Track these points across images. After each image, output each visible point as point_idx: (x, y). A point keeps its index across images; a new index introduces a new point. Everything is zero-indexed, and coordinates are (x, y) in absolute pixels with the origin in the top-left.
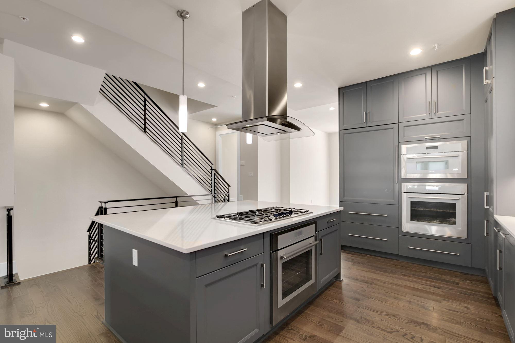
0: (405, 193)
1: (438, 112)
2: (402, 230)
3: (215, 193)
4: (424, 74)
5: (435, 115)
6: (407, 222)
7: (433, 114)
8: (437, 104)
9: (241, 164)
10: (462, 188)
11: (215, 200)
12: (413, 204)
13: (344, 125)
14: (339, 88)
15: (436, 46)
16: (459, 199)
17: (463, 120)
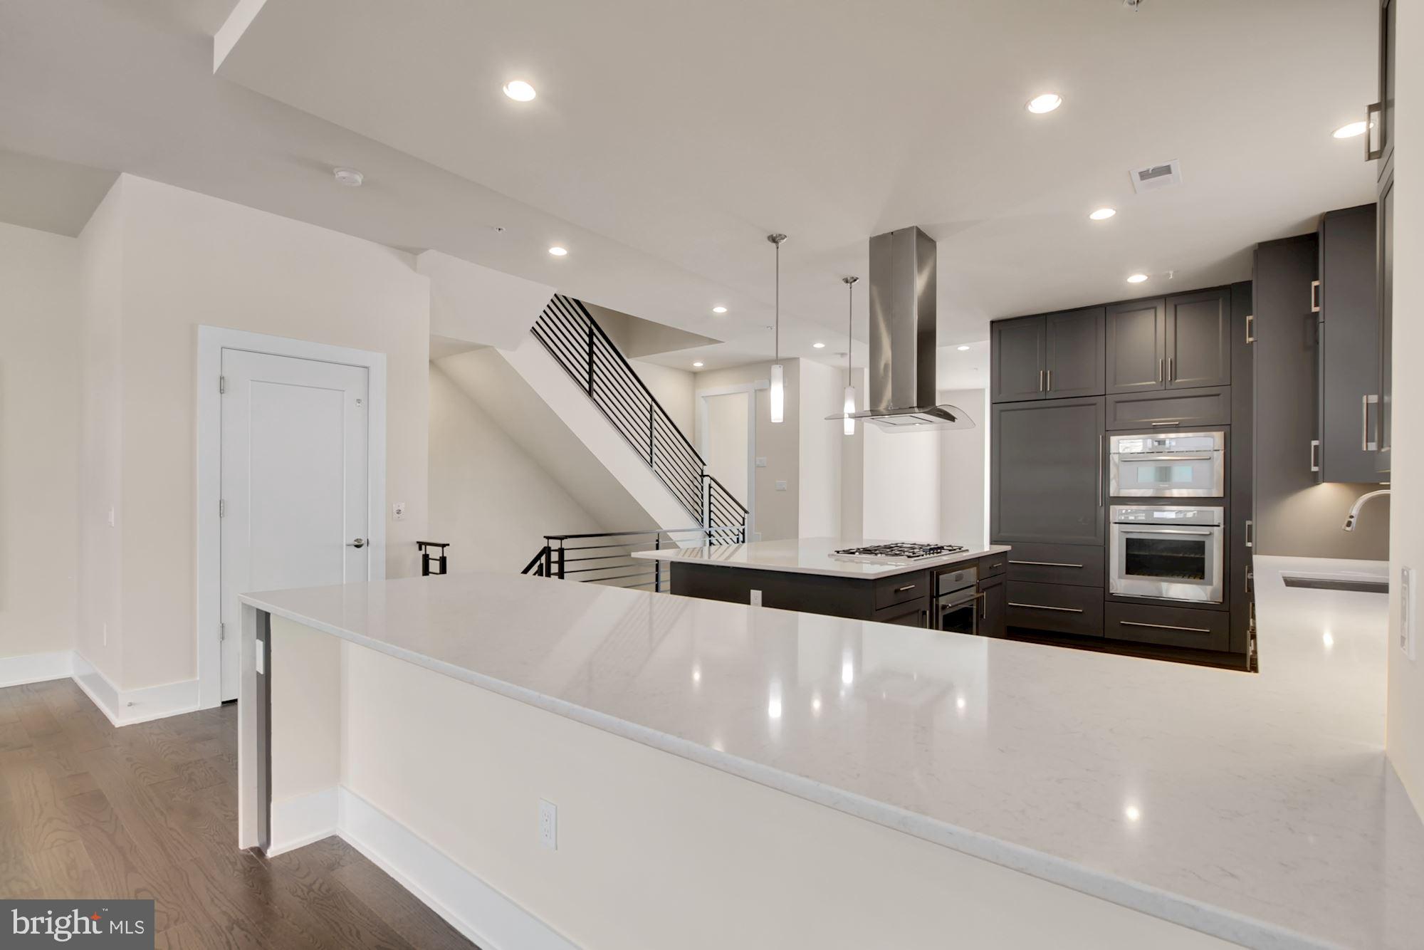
0: (1116, 523)
1: (1176, 379)
2: (1111, 592)
3: (710, 527)
4: (1153, 308)
5: (1171, 384)
6: (1120, 577)
7: (1168, 383)
8: (1174, 363)
9: (758, 463)
10: (1217, 513)
11: (710, 541)
12: (1130, 543)
13: (1000, 393)
14: (992, 322)
15: (1171, 272)
16: (1208, 533)
17: (1218, 395)
